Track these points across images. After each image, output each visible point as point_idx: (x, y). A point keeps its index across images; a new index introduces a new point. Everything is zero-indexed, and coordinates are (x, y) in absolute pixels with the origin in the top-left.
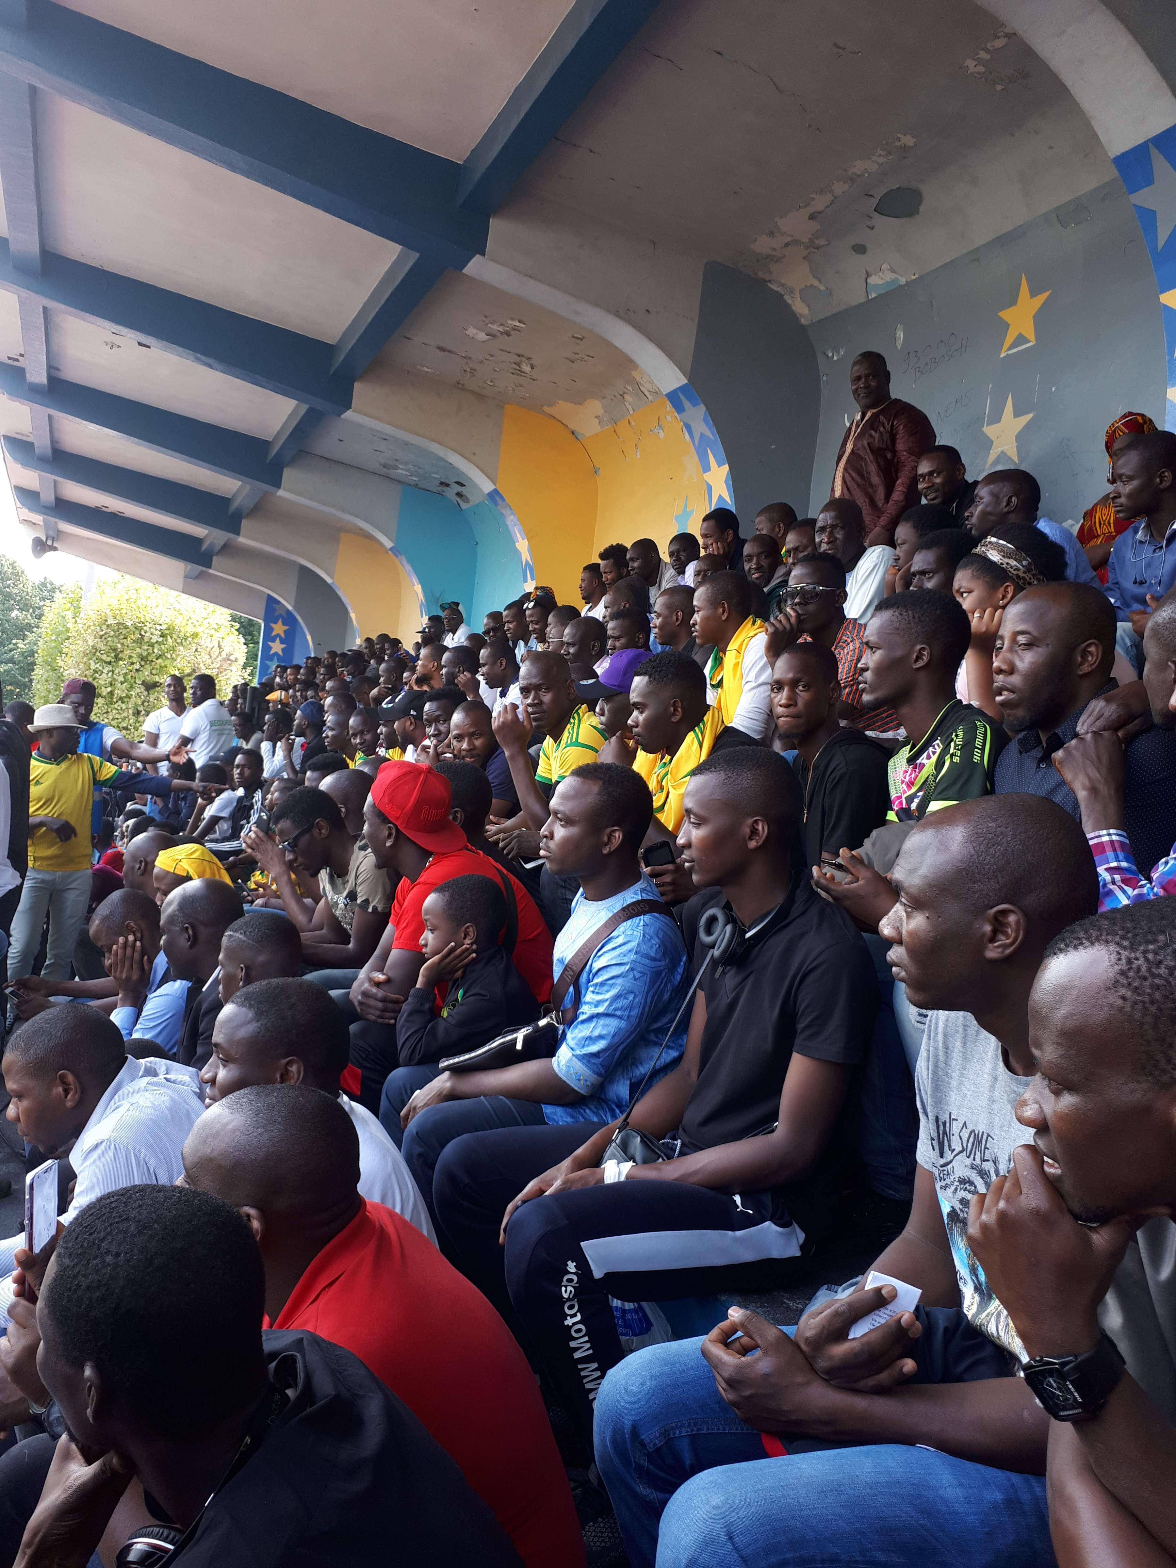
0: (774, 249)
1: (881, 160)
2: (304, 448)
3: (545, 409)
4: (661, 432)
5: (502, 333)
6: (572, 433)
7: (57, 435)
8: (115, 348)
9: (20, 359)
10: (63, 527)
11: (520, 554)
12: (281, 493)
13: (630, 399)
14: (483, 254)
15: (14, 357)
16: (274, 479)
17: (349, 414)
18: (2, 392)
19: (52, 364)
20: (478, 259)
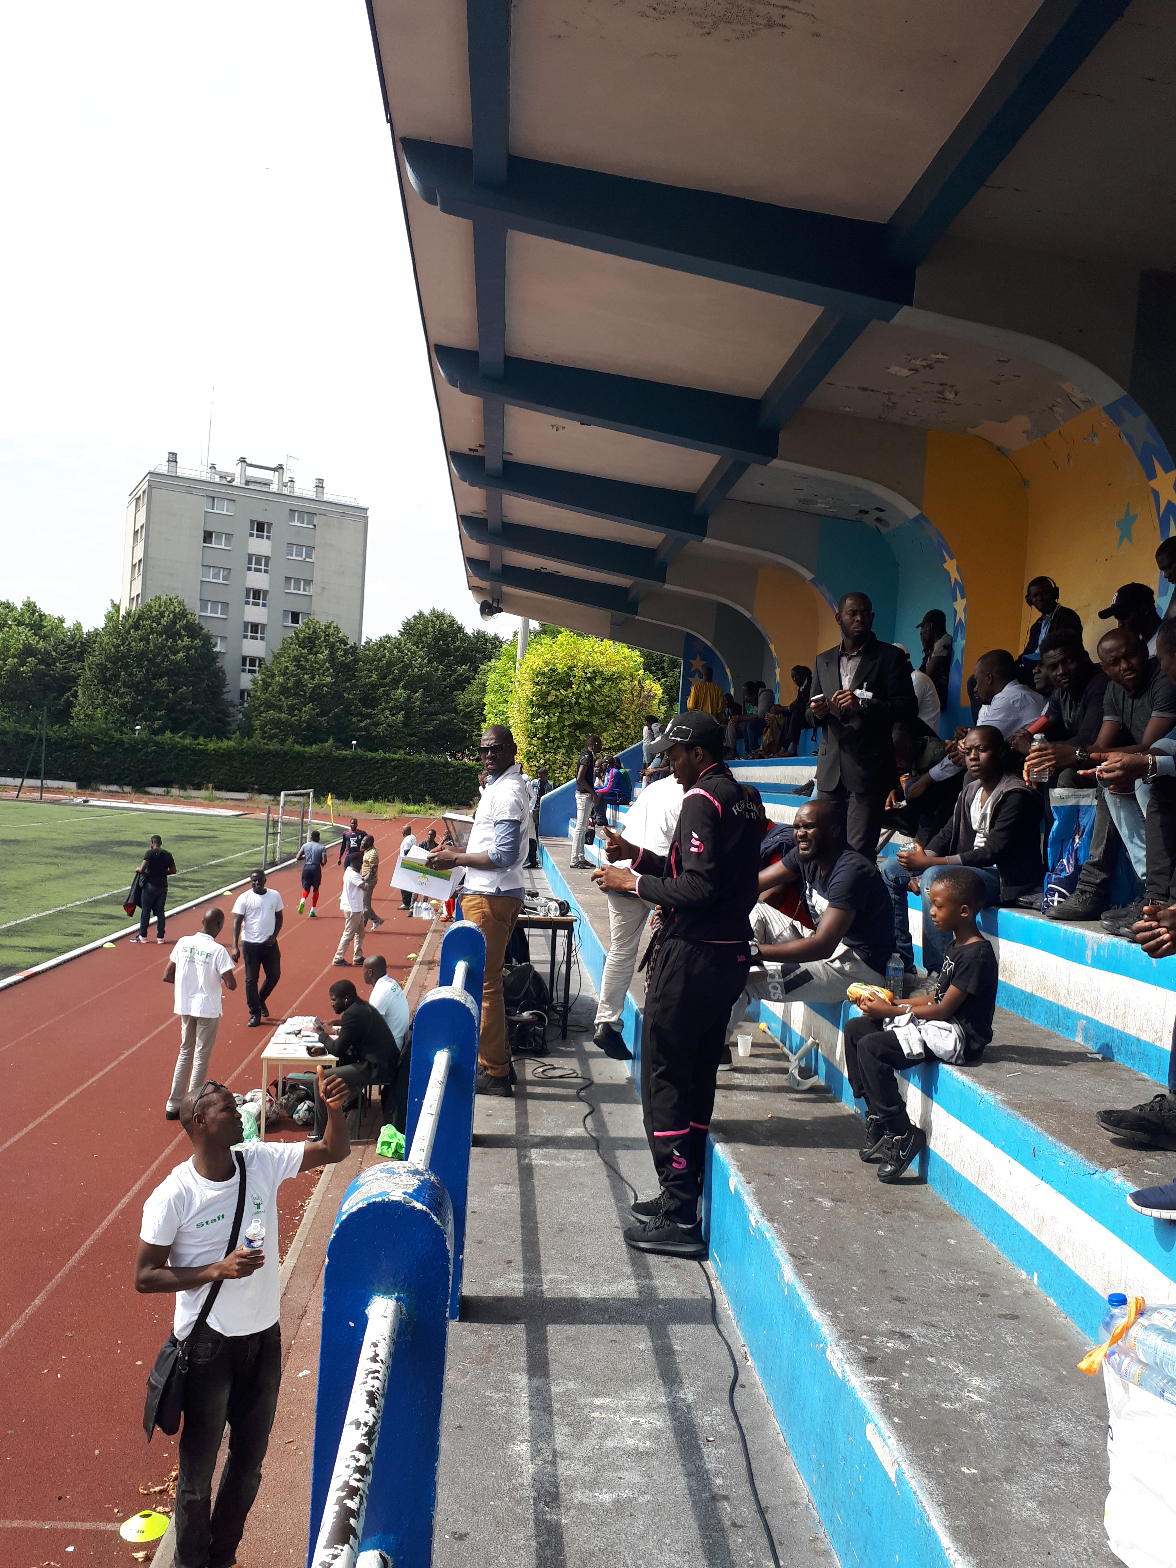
2: (727, 496)
3: (969, 430)
4: (1096, 439)
5: (924, 367)
6: (999, 449)
7: (506, 511)
8: (560, 429)
9: (480, 449)
10: (507, 589)
11: (948, 573)
12: (706, 540)
13: (1060, 411)
14: (910, 304)
15: (474, 448)
16: (699, 527)
17: (776, 462)
18: (464, 479)
19: (506, 450)
20: (906, 308)
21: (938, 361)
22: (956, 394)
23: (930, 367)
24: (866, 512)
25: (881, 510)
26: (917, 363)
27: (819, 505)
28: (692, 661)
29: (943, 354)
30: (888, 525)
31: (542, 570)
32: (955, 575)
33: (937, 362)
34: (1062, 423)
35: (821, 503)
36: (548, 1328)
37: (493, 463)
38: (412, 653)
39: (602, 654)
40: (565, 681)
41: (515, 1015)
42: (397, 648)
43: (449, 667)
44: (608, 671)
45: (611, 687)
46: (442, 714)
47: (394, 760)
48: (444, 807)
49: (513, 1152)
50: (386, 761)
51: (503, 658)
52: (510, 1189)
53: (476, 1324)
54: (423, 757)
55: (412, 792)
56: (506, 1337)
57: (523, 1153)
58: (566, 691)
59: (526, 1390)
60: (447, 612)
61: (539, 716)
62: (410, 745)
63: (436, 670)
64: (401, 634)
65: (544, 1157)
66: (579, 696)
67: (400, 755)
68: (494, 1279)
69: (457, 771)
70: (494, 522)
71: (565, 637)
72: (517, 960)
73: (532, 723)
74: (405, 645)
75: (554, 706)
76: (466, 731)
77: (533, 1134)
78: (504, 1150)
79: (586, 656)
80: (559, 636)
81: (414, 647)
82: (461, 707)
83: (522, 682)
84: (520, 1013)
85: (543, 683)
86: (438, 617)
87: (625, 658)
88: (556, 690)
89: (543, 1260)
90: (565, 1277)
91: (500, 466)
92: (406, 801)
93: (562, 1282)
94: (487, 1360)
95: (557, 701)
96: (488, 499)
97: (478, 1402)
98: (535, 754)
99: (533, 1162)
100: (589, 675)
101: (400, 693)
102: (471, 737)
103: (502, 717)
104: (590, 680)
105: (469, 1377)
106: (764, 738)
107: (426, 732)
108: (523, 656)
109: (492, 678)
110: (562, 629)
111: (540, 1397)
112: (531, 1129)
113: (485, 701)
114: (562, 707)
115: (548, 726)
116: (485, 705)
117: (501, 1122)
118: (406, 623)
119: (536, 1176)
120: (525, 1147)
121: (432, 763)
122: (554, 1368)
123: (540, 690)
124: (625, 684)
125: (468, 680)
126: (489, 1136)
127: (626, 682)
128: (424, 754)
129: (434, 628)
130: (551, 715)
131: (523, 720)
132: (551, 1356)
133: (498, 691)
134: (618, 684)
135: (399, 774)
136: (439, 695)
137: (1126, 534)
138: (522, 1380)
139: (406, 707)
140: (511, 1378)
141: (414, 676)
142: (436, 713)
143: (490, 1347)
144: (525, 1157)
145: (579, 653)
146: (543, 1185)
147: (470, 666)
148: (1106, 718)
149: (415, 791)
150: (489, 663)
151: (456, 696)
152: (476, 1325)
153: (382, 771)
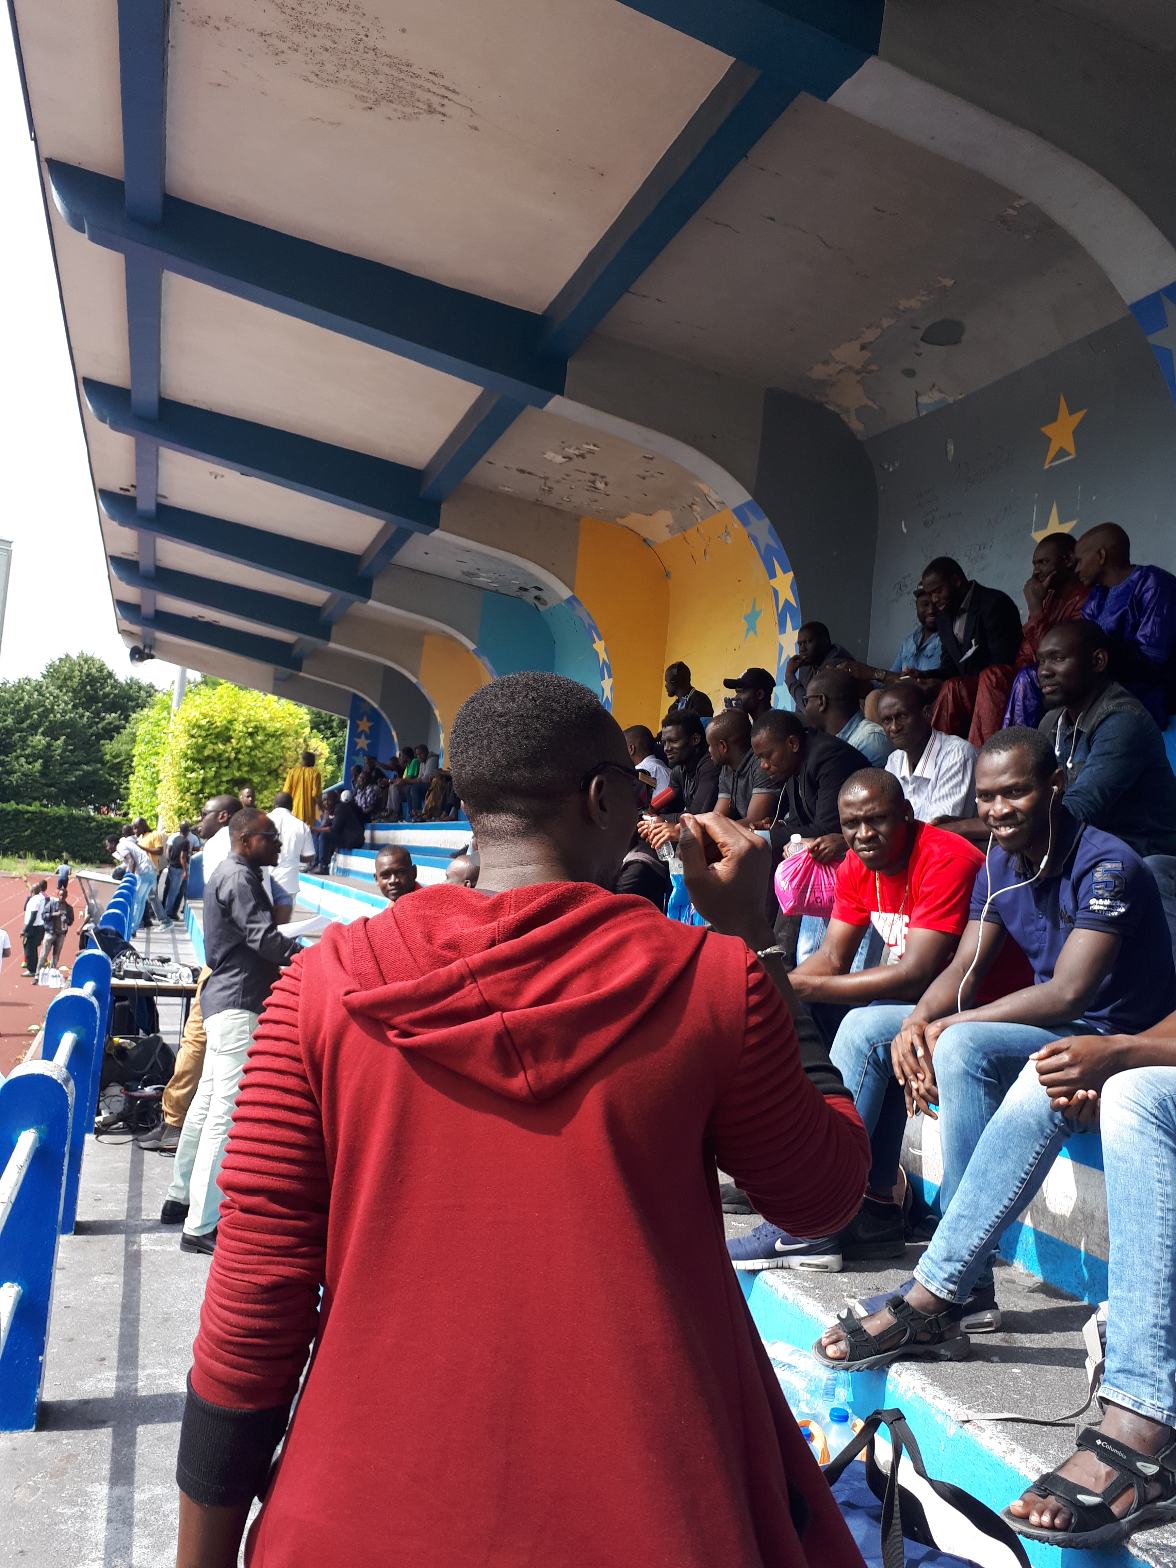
0: (830, 375)
1: (925, 299)
2: (394, 560)
3: (618, 520)
4: (728, 537)
5: (577, 456)
6: (645, 540)
7: (160, 555)
8: (219, 478)
9: (132, 489)
10: (160, 635)
11: (597, 653)
12: (371, 603)
13: (698, 509)
14: (562, 394)
15: (125, 487)
16: (364, 590)
17: (437, 533)
18: (113, 518)
19: (160, 492)
20: (557, 398)
21: (591, 452)
22: (606, 484)
23: (582, 456)
24: (526, 590)
25: (540, 589)
26: (571, 451)
27: (481, 579)
28: (358, 722)
29: (594, 445)
30: (544, 603)
31: (200, 619)
32: (603, 656)
33: (588, 452)
34: (700, 520)
35: (484, 577)
36: (138, 1430)
37: (146, 504)
38: (54, 697)
39: (266, 709)
40: (224, 735)
41: (136, 1090)
42: (37, 690)
43: (97, 714)
44: (271, 727)
45: (274, 744)
46: (86, 764)
47: (27, 812)
48: (84, 865)
49: (121, 1238)
50: (18, 813)
51: (157, 707)
52: (113, 1279)
53: (55, 1432)
54: (61, 810)
55: (47, 848)
56: (88, 1443)
57: (132, 1239)
58: (225, 745)
59: (106, 1502)
60: (97, 656)
61: (193, 771)
62: (49, 797)
63: (81, 716)
64: (44, 677)
65: (156, 1242)
66: (238, 751)
67: (35, 807)
68: (82, 1379)
69: (100, 826)
70: (146, 565)
71: (226, 688)
72: (144, 1031)
73: (185, 776)
74: (47, 688)
75: (211, 760)
76: (113, 784)
77: (144, 1217)
78: (110, 1237)
79: (248, 710)
80: (219, 688)
81: (57, 691)
82: (108, 757)
83: (176, 734)
84: (142, 1089)
85: (199, 736)
86: (86, 661)
87: (291, 715)
88: (213, 744)
89: (142, 1354)
90: (165, 1371)
91: (153, 507)
92: (40, 857)
93: (161, 1377)
94: (64, 1472)
95: (215, 755)
96: (140, 541)
97: (47, 1521)
98: (188, 810)
99: (143, 1248)
100: (250, 730)
101: (39, 740)
102: (118, 789)
103: (153, 770)
104: (251, 735)
105: (40, 1493)
106: (427, 802)
107: (67, 783)
108: (178, 706)
109: (142, 729)
110: (222, 681)
111: (121, 1508)
112: (143, 1213)
113: (134, 752)
114: (220, 762)
115: (204, 781)
116: (134, 756)
117: (111, 1206)
118: (50, 665)
119: (144, 1263)
120: (135, 1232)
121: (71, 817)
122: (140, 1473)
123: (196, 743)
124: (288, 742)
125: (118, 729)
126: (95, 1222)
127: (290, 739)
128: (62, 806)
129: (81, 672)
130: (207, 770)
131: (176, 773)
132: (138, 1460)
133: (149, 742)
134: (281, 741)
135: (33, 828)
136: (83, 743)
137: (752, 627)
138: (101, 1490)
139: (45, 755)
140: (89, 1489)
141: (56, 722)
142: (79, 763)
143: (70, 1457)
144: (134, 1243)
145: (240, 707)
146: (151, 1272)
147: (120, 715)
148: (720, 796)
149: (51, 846)
150: (141, 713)
151: (103, 745)
152: (55, 1434)
153: (13, 824)
